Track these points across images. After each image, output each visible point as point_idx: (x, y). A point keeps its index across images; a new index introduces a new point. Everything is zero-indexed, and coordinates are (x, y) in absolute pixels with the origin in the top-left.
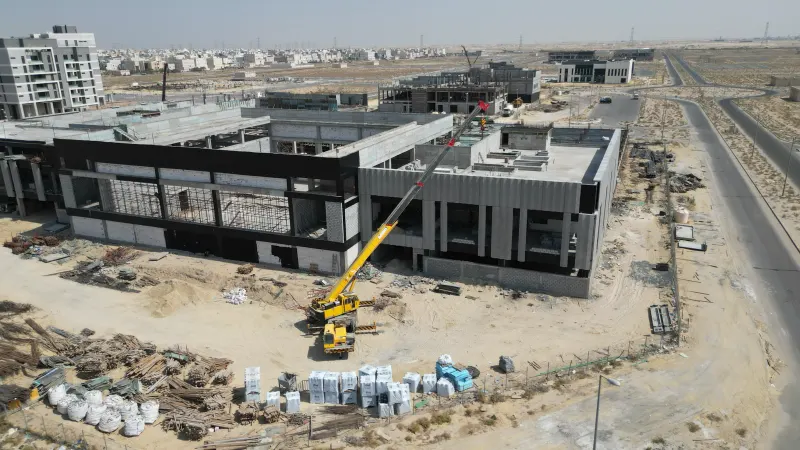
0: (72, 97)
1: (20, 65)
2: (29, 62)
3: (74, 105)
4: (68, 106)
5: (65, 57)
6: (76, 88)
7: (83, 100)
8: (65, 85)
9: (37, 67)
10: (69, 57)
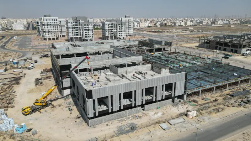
0: (119, 35)
1: (107, 26)
2: (110, 26)
3: (119, 37)
4: (117, 37)
5: (119, 25)
6: (120, 32)
7: (122, 36)
8: (118, 32)
9: (112, 27)
10: (120, 24)
